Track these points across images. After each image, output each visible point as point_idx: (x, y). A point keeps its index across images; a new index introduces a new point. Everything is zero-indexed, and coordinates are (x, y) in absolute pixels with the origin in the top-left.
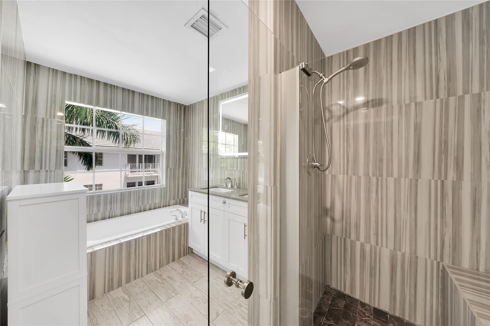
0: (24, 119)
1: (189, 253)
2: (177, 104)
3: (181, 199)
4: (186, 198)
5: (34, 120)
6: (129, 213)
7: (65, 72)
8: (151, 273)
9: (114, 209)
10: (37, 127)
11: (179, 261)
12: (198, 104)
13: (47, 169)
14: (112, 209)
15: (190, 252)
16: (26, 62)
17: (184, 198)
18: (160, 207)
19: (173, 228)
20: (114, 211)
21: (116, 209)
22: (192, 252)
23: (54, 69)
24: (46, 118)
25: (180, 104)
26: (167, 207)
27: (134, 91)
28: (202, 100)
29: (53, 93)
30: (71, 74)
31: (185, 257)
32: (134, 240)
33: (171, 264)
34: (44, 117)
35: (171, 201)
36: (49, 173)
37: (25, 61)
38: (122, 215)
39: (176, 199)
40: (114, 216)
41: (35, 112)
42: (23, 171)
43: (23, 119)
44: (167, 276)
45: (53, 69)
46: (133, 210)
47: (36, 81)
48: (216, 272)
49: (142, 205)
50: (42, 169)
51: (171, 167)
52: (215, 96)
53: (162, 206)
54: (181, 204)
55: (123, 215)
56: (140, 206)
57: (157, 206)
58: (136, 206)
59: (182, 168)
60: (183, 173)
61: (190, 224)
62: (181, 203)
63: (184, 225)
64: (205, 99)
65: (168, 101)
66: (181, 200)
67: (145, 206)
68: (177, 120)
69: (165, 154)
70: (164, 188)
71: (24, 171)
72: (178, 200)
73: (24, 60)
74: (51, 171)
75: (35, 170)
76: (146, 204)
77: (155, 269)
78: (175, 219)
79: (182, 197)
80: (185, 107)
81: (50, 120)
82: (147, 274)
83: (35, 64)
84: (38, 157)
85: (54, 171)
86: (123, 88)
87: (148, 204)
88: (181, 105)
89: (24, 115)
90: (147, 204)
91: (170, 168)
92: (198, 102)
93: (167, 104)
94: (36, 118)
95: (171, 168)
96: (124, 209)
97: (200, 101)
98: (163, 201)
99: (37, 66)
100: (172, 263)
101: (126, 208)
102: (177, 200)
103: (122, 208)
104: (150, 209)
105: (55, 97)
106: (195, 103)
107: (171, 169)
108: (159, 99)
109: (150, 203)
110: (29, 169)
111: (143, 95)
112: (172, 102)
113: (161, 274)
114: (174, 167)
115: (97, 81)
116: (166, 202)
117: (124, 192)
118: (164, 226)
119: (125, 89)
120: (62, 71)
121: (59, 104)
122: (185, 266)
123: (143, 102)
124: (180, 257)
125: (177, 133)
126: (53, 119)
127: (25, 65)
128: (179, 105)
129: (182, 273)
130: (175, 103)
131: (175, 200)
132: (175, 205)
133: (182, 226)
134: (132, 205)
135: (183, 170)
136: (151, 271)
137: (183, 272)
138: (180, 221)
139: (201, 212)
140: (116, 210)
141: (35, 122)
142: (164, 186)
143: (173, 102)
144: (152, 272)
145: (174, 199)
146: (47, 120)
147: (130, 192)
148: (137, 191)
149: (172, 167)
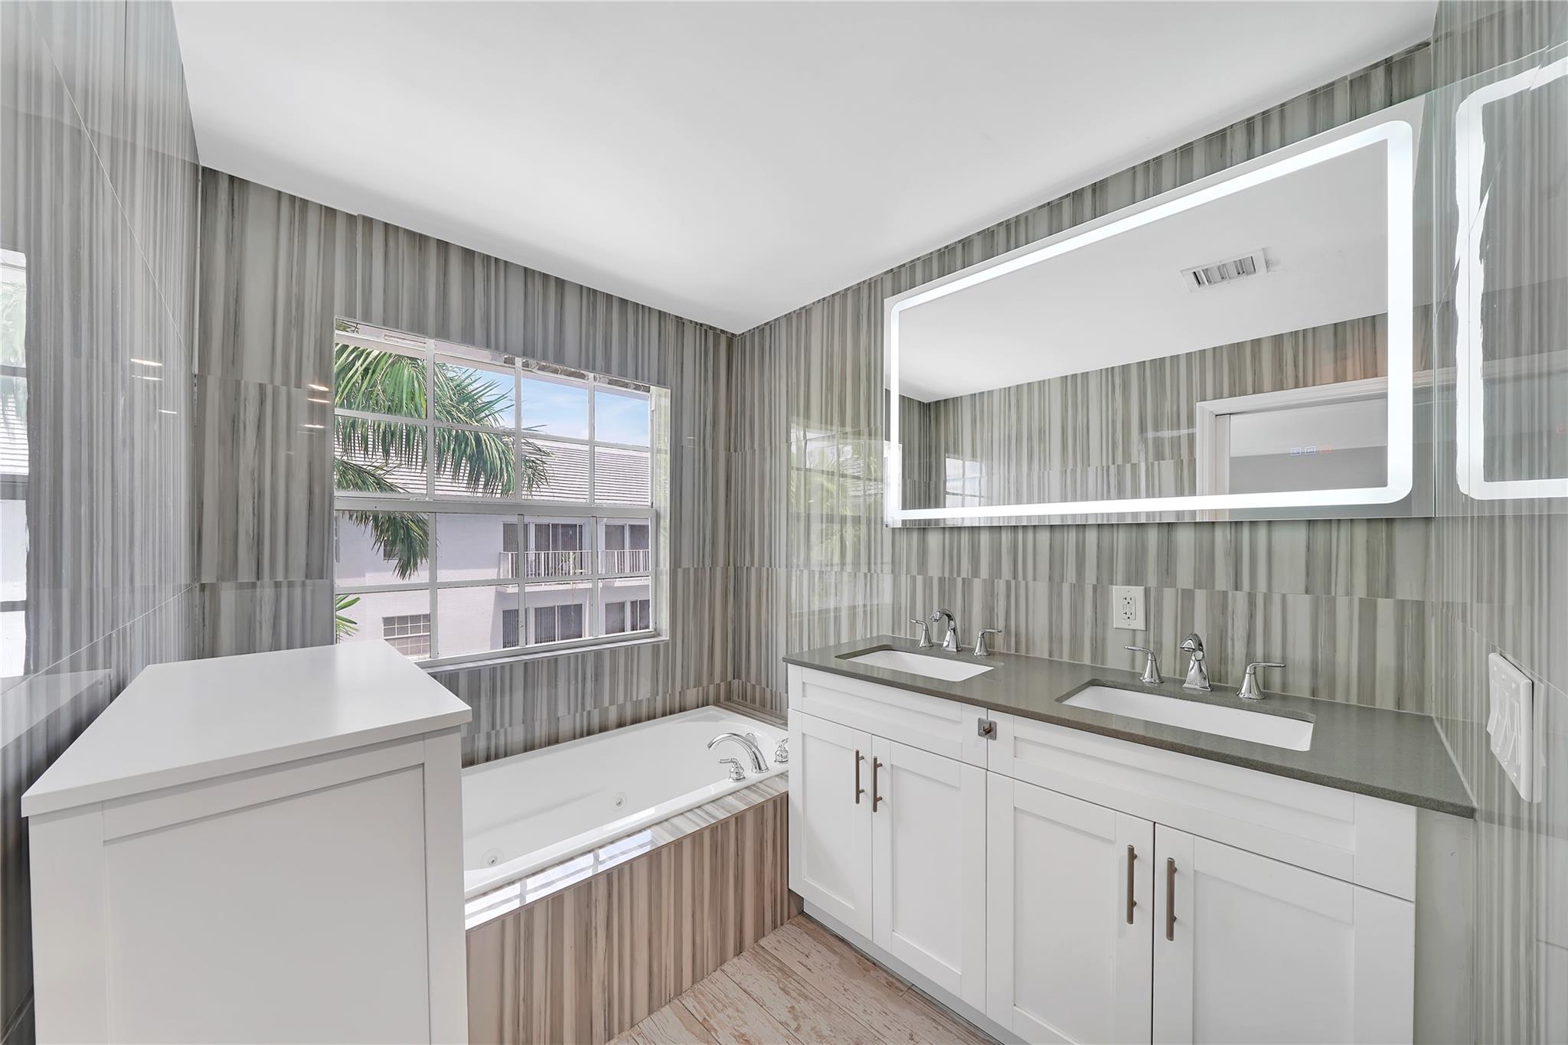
0: (198, 389)
1: (792, 915)
2: (703, 328)
3: (722, 684)
4: (736, 681)
5: (233, 390)
6: (553, 740)
7: (333, 209)
8: (663, 1010)
9: (502, 726)
10: (242, 417)
11: (761, 952)
12: (783, 323)
13: (280, 578)
14: (498, 727)
15: (794, 911)
16: (200, 168)
17: (729, 680)
18: (652, 717)
19: (737, 819)
20: (502, 731)
21: (511, 725)
22: (802, 913)
23: (295, 197)
24: (271, 385)
25: (715, 329)
26: (674, 713)
27: (563, 280)
28: (805, 307)
29: (295, 289)
30: (351, 216)
31: (779, 932)
32: (605, 875)
33: (733, 965)
34: (265, 380)
35: (688, 691)
36: (284, 590)
37: (196, 167)
38: (529, 747)
39: (705, 684)
40: (502, 750)
41: (233, 362)
42: (197, 585)
43: (196, 389)
44: (736, 1034)
45: (293, 198)
46: (565, 727)
47: (235, 243)
48: (940, 1028)
49: (595, 708)
50: (262, 578)
51: (687, 567)
52: (864, 282)
53: (659, 710)
54: (719, 702)
55: (533, 748)
56: (589, 712)
57: (644, 710)
58: (576, 711)
59: (723, 568)
60: (727, 587)
61: (795, 800)
62: (721, 701)
63: (775, 802)
64: (819, 301)
65: (676, 317)
66: (720, 686)
67: (604, 712)
68: (706, 390)
69: (665, 518)
70: (666, 644)
71: (203, 587)
72: (711, 687)
73: (192, 162)
74: (291, 585)
75: (239, 581)
76: (606, 703)
77: (679, 992)
78: (735, 776)
79: (724, 678)
80: (731, 338)
81: (283, 389)
82: (650, 1012)
83: (232, 178)
84: (247, 532)
85: (303, 585)
86: (526, 269)
87: (614, 704)
88: (719, 332)
89: (197, 373)
90: (612, 703)
91: (684, 569)
92: (786, 315)
93: (671, 328)
94: (238, 383)
95: (689, 569)
96: (537, 724)
97: (795, 311)
98: (664, 693)
99: (236, 185)
100: (736, 960)
101: (541, 721)
102: (708, 687)
103: (528, 721)
104: (621, 724)
105: (300, 305)
106: (773, 323)
107: (686, 571)
108: (647, 310)
109: (621, 700)
110: (218, 580)
111: (593, 293)
112: (688, 320)
113: (705, 1019)
114: (695, 566)
115: (439, 241)
116: (673, 695)
117: (533, 661)
118: (699, 807)
119: (534, 271)
120: (321, 205)
121: (313, 331)
122: (793, 982)
123: (592, 322)
124: (760, 934)
125: (704, 436)
126: (294, 390)
127: (197, 180)
128: (711, 333)
129: (793, 1025)
130: (698, 327)
131: (700, 688)
132: (703, 706)
133: (767, 808)
134: (562, 711)
135: (726, 577)
136: (665, 1000)
137: (796, 1018)
138: (754, 785)
139: (858, 759)
140: (509, 729)
141: (237, 399)
142: (665, 637)
143: (691, 321)
144: (666, 1003)
145: (698, 683)
146: (275, 390)
147: (556, 659)
148: (577, 656)
149: (691, 565)
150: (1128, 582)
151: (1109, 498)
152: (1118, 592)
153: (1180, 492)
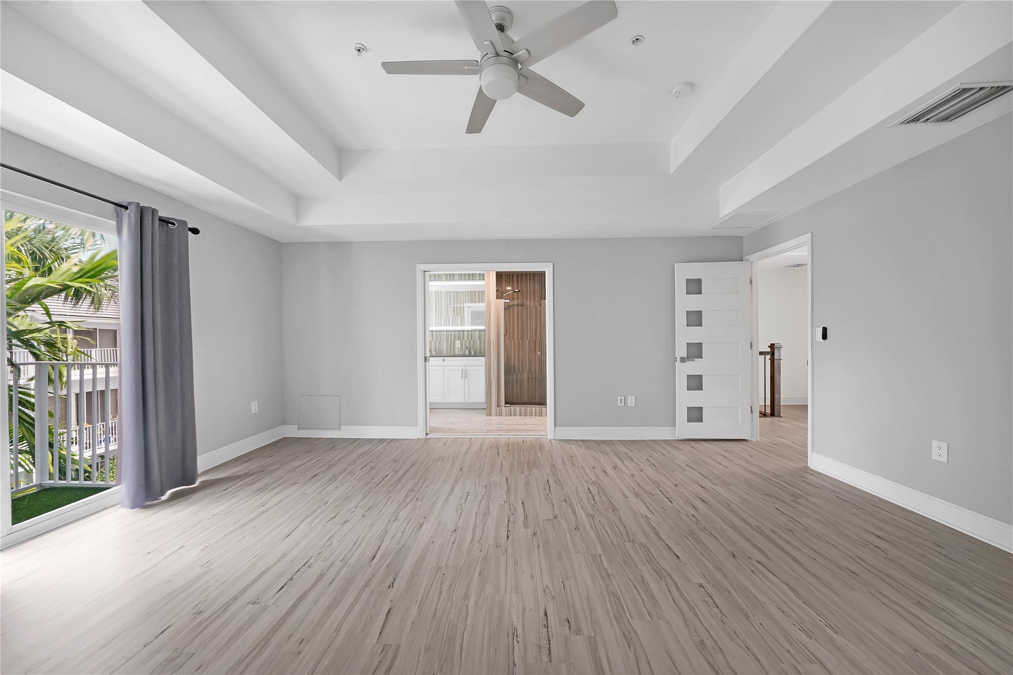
150: (458, 340)
151: (447, 326)
152: (457, 341)
153: (462, 325)
